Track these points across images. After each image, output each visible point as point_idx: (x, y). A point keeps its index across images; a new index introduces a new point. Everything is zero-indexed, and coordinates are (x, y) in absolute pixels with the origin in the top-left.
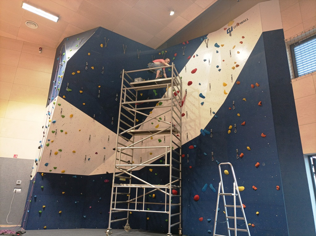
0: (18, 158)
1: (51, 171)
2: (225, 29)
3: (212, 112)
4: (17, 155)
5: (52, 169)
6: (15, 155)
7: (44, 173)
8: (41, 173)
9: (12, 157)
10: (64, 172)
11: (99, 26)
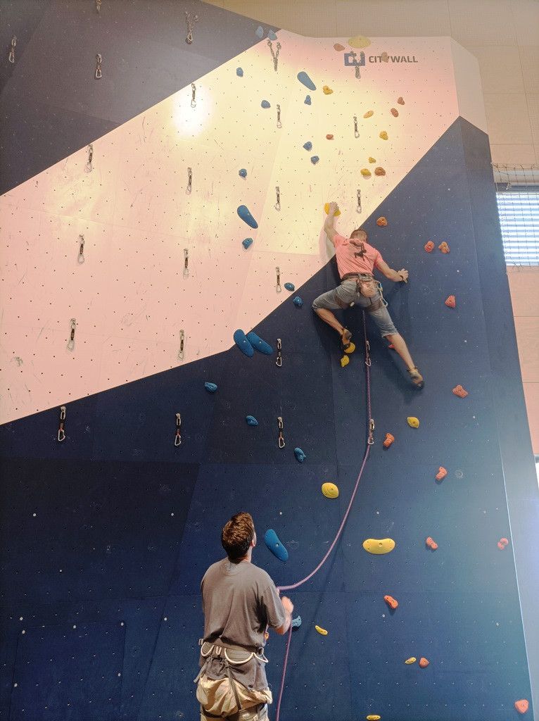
2: (338, 48)
3: (282, 283)
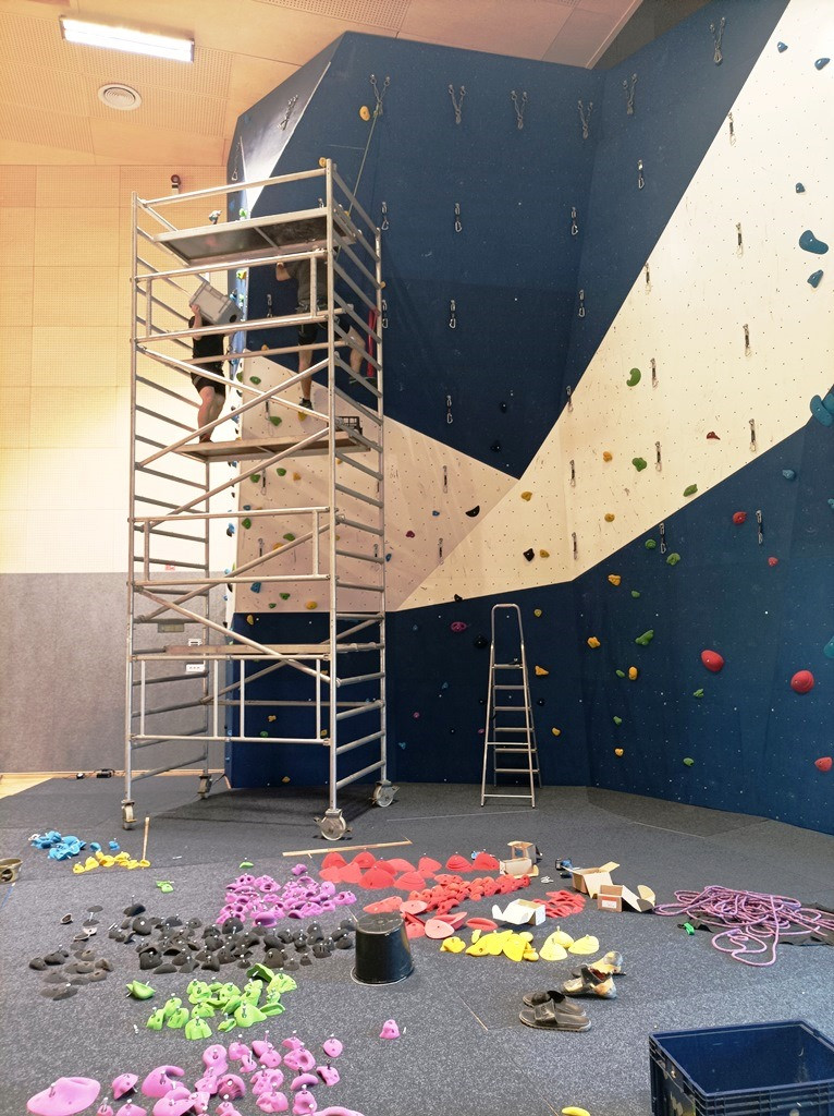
1: (273, 606)
5: (275, 599)
7: (255, 615)
8: (245, 616)
10: (314, 605)
11: (341, 30)
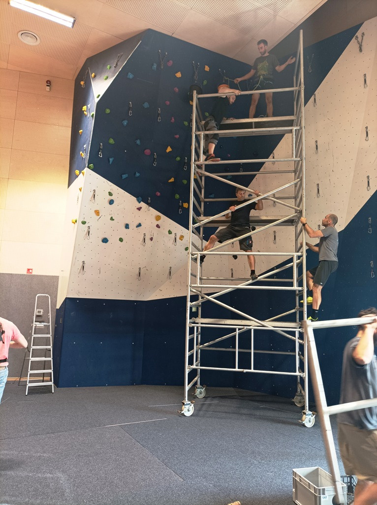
0: (33, 273)
4: (32, 270)
6: (29, 270)
9: (25, 272)
